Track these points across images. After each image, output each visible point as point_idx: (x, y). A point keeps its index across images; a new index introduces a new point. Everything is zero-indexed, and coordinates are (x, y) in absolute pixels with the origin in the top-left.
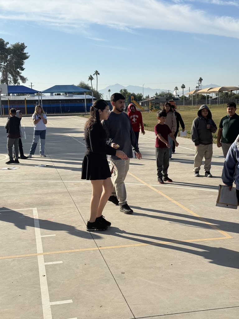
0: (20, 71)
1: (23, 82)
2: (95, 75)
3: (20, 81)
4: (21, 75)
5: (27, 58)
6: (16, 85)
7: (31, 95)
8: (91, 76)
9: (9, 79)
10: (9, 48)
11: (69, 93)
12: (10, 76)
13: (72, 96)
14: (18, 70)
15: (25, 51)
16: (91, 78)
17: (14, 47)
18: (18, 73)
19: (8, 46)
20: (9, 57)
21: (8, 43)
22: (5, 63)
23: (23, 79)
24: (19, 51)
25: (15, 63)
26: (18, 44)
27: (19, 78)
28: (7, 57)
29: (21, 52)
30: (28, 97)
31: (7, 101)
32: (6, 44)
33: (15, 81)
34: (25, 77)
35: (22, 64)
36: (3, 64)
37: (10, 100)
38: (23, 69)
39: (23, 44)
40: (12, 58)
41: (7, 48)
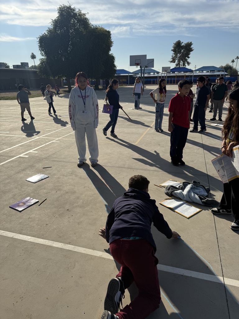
0: (187, 59)
1: (188, 65)
2: (236, 59)
3: (186, 64)
4: (188, 61)
5: (192, 50)
6: (184, 67)
7: (190, 72)
8: (233, 60)
9: (181, 64)
10: (183, 46)
11: (212, 71)
12: (182, 62)
13: (214, 73)
14: (186, 58)
15: (192, 47)
16: (233, 61)
17: (186, 45)
18: (186, 60)
19: (183, 44)
20: (182, 51)
21: (183, 43)
22: (179, 54)
23: (189, 63)
24: (188, 47)
25: (185, 54)
26: (188, 43)
27: (186, 63)
28: (181, 51)
29: (189, 48)
30: (187, 74)
31: (175, 76)
32: (182, 43)
33: (184, 64)
34: (190, 62)
35: (189, 55)
36: (178, 55)
37: (177, 76)
38: (189, 58)
39: (191, 42)
40: (184, 51)
41: (182, 45)
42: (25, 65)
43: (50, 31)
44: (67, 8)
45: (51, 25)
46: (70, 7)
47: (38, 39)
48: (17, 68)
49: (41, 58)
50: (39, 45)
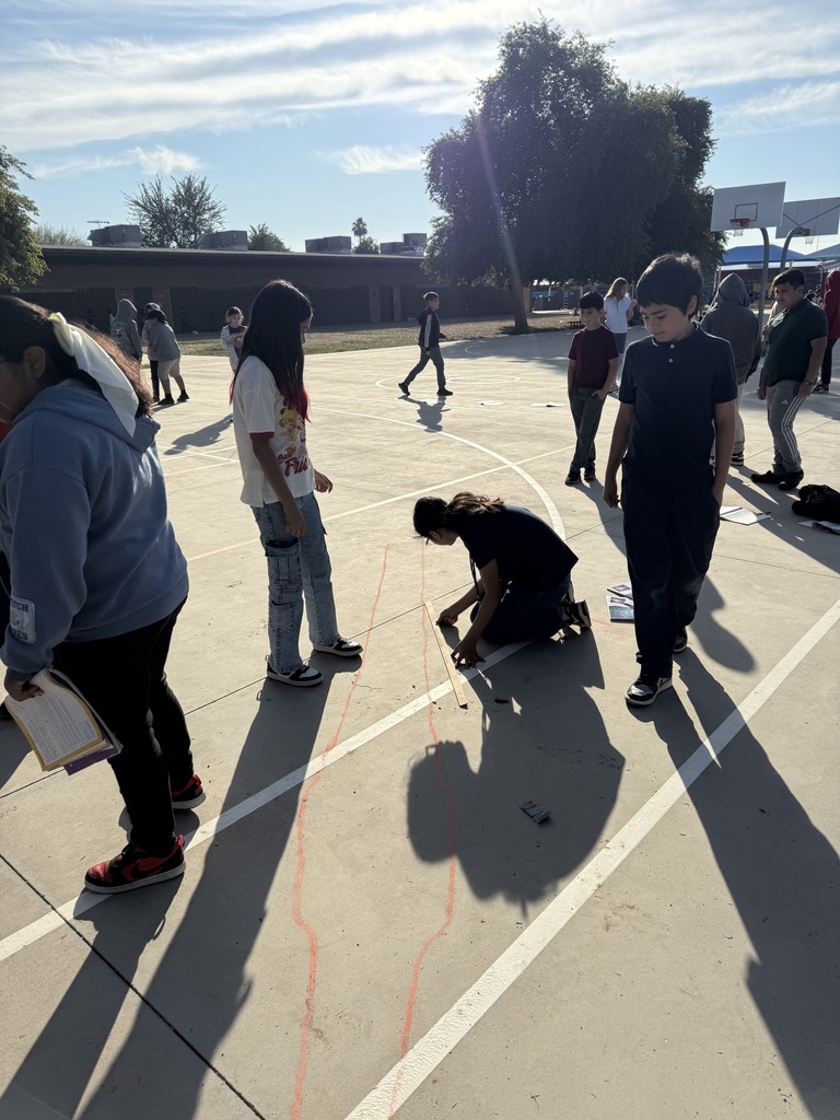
42: (416, 244)
43: (470, 124)
44: (534, 31)
45: (475, 100)
46: (545, 27)
47: (427, 153)
48: (391, 254)
49: (437, 216)
50: (428, 172)
